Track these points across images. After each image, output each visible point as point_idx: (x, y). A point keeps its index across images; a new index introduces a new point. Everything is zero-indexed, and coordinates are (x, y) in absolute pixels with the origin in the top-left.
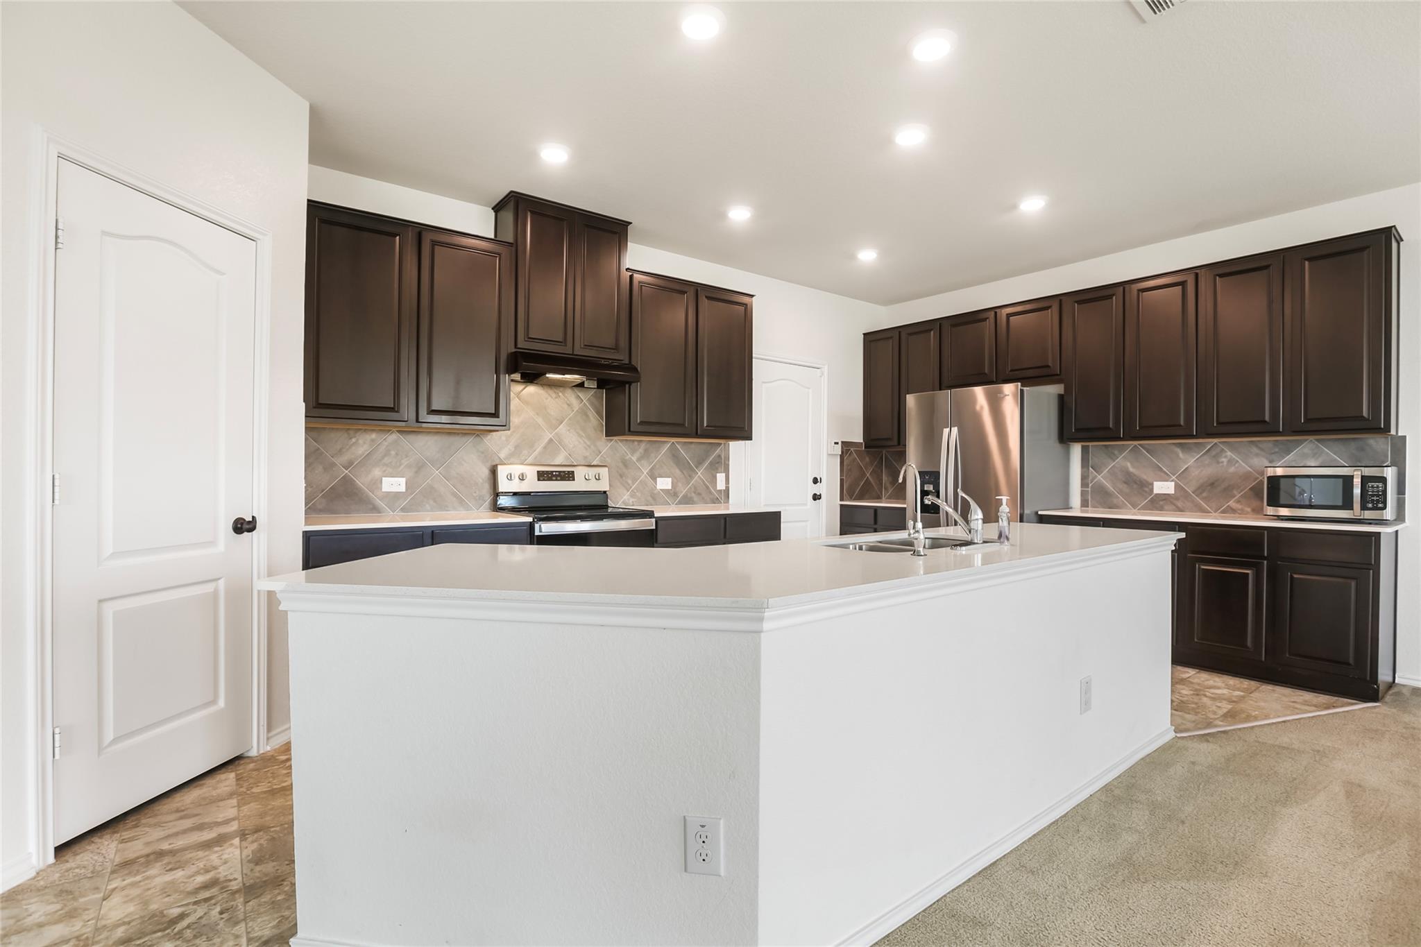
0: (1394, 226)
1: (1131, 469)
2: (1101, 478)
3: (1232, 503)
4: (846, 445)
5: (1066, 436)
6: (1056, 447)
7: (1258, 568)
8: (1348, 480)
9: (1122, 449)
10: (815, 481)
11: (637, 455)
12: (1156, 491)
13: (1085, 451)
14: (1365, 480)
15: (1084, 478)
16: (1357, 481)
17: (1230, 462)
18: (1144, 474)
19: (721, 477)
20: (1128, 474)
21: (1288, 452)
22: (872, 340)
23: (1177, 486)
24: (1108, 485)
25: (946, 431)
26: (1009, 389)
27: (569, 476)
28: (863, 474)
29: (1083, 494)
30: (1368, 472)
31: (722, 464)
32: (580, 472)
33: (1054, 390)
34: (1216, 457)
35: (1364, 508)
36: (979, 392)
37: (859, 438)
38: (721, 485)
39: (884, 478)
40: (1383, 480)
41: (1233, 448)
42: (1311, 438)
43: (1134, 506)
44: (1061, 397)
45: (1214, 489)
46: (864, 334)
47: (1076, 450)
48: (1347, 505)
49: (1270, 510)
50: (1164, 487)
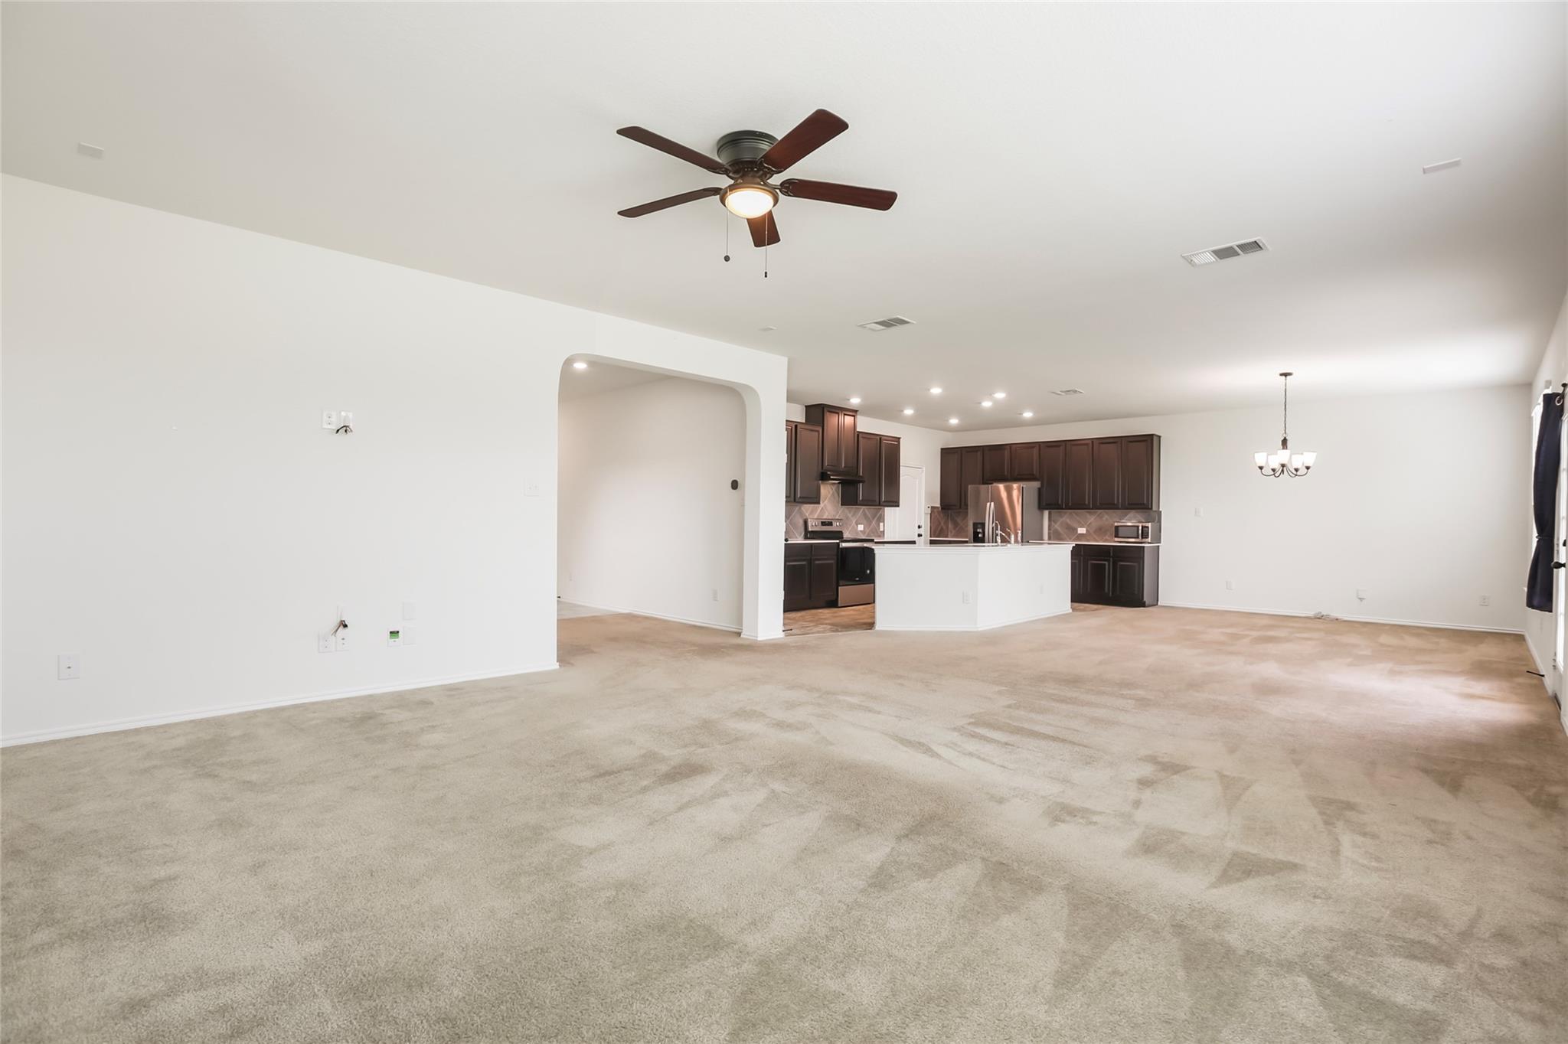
0: (1160, 437)
1: (1069, 522)
2: (1057, 526)
3: (1107, 537)
4: (933, 508)
5: (1042, 507)
6: (1037, 512)
7: (1108, 561)
8: (1138, 527)
9: (1065, 513)
10: (919, 527)
11: (852, 513)
12: (1079, 532)
13: (1050, 514)
14: (1142, 527)
15: (1049, 526)
16: (1140, 528)
17: (1107, 519)
18: (1074, 525)
19: (881, 524)
20: (1067, 524)
21: (1126, 516)
22: (946, 453)
23: (1087, 530)
24: (1059, 529)
25: (988, 504)
26: (1015, 486)
27: (830, 524)
28: (940, 523)
29: (1049, 533)
30: (1144, 524)
31: (881, 519)
32: (835, 524)
33: (1036, 484)
34: (1102, 517)
35: (1142, 538)
36: (1001, 486)
37: (938, 505)
38: (881, 529)
39: (950, 526)
40: (1148, 527)
41: (1107, 513)
42: (1134, 511)
43: (1070, 539)
44: (1039, 489)
45: (1100, 531)
46: (942, 449)
47: (1046, 513)
48: (1138, 537)
49: (1116, 539)
50: (1082, 531)
